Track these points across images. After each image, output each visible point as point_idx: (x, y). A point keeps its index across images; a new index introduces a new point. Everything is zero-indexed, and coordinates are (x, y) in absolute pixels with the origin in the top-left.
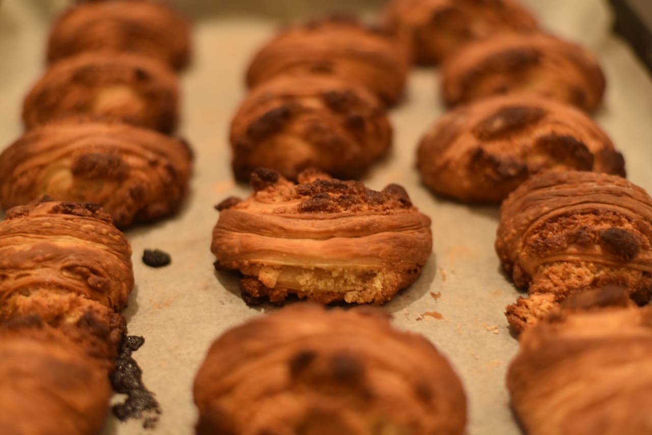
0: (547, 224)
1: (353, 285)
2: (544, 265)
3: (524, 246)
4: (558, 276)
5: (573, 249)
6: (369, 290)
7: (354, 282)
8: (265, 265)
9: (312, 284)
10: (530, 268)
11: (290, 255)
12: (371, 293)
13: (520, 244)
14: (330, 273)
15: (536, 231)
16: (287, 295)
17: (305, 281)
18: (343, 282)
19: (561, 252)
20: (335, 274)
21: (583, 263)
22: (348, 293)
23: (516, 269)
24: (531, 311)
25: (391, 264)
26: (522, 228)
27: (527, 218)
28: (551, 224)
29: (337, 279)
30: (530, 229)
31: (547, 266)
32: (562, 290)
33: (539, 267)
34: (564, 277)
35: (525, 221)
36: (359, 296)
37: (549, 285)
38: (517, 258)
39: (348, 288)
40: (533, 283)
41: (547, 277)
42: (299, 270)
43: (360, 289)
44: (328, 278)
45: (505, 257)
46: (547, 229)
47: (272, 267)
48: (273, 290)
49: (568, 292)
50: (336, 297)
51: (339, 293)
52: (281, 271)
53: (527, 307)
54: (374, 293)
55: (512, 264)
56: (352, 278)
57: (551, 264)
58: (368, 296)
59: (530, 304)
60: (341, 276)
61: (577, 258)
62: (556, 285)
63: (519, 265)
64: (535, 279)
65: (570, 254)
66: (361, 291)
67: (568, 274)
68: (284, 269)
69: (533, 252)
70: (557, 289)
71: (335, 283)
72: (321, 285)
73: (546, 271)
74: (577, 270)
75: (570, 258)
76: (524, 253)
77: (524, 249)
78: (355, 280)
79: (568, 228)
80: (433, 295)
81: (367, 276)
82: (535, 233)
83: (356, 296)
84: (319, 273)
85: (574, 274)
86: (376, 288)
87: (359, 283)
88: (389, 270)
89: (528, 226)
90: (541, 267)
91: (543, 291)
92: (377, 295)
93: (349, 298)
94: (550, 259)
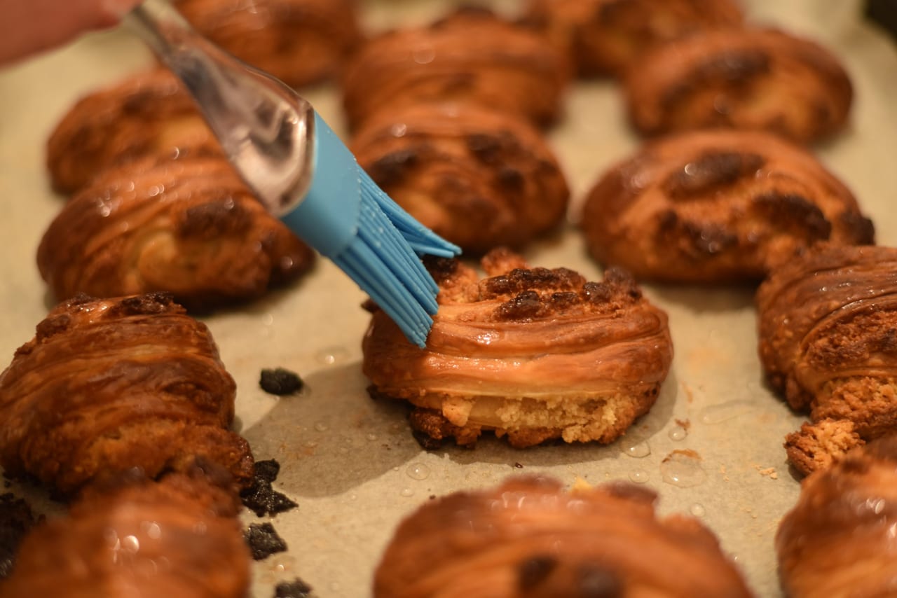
0: (840, 325)
1: (574, 417)
2: (835, 380)
3: (803, 354)
4: (857, 396)
5: (876, 360)
6: (597, 424)
7: (576, 413)
8: (452, 395)
9: (519, 419)
10: (813, 383)
11: (488, 381)
12: (599, 427)
13: (799, 352)
14: (544, 403)
15: (822, 334)
16: (480, 433)
17: (509, 417)
18: (561, 413)
19: (859, 365)
20: (551, 406)
21: (891, 379)
22: (568, 429)
23: (791, 385)
24: (820, 443)
25: (626, 387)
26: (802, 330)
27: (808, 316)
28: (845, 326)
29: (552, 411)
30: (813, 331)
31: (840, 382)
32: (864, 415)
33: (825, 383)
34: (865, 397)
35: (805, 321)
36: (582, 432)
37: (843, 409)
38: (792, 368)
39: (567, 422)
40: (817, 405)
41: (841, 397)
42: (501, 402)
43: (583, 422)
44: (540, 409)
45: (773, 367)
46: (839, 331)
47: (463, 398)
48: (462, 428)
49: (872, 417)
50: (550, 435)
51: (555, 429)
52: (474, 402)
53: (815, 437)
54: (604, 427)
55: (784, 377)
56: (574, 409)
57: (845, 380)
58: (596, 432)
59: (819, 433)
60: (559, 407)
61: (883, 372)
62: (853, 409)
63: (795, 379)
64: (820, 398)
65: (873, 367)
66: (584, 425)
67: (871, 392)
68: (479, 401)
69: (822, 365)
70: (855, 414)
71: (550, 415)
72: (531, 420)
73: (839, 389)
74: (884, 389)
75: (873, 372)
76: (804, 364)
77: (805, 358)
78: (578, 410)
79: (869, 331)
80: (679, 423)
81: (593, 406)
82: (820, 337)
83: (579, 432)
84: (529, 405)
85: (879, 392)
86: (607, 421)
87: (583, 414)
88: (624, 395)
89: (810, 327)
90: (831, 383)
91: (837, 417)
92: (607, 430)
93: (570, 436)
94: (844, 374)
